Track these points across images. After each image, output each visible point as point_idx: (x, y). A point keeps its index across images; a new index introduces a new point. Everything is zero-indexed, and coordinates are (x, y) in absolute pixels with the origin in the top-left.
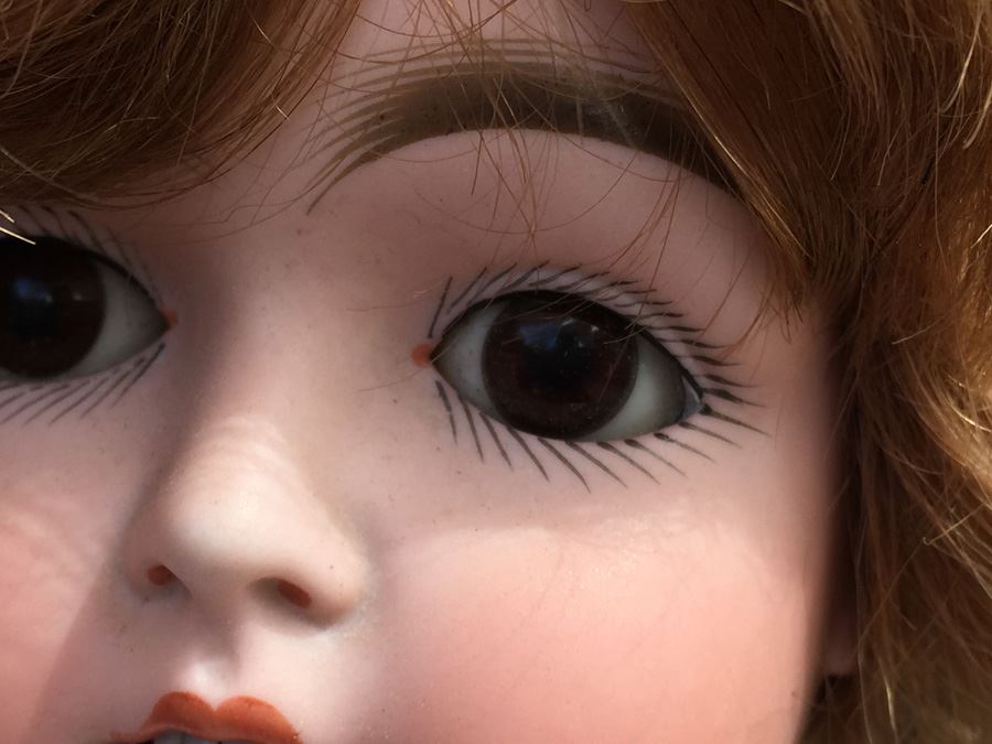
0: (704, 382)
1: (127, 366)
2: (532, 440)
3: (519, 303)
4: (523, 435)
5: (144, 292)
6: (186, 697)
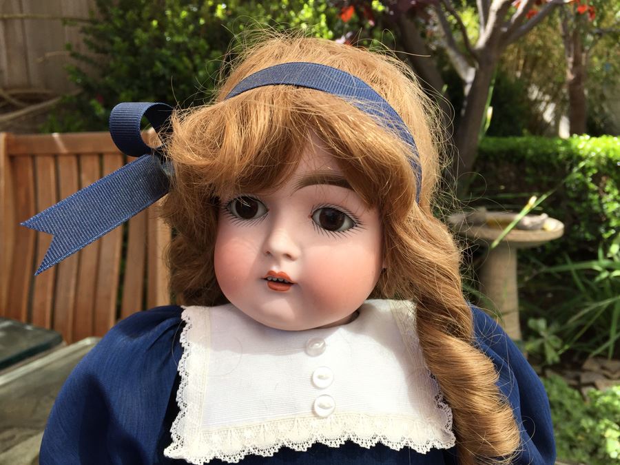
0: (356, 222)
2: (327, 231)
3: (325, 209)
5: (264, 205)
6: (273, 271)
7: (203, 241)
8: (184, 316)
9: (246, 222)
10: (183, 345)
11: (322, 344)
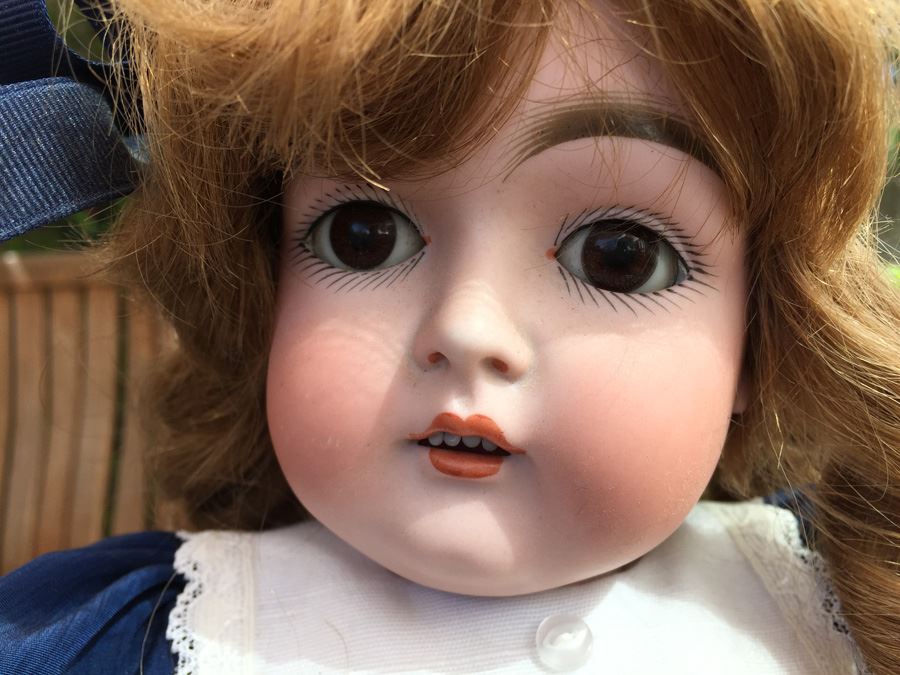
0: (690, 264)
1: (407, 263)
2: (607, 293)
3: (602, 226)
4: (603, 291)
5: (415, 227)
6: (449, 415)
7: (235, 344)
8: (182, 562)
9: (360, 276)
10: (175, 648)
11: (582, 634)
